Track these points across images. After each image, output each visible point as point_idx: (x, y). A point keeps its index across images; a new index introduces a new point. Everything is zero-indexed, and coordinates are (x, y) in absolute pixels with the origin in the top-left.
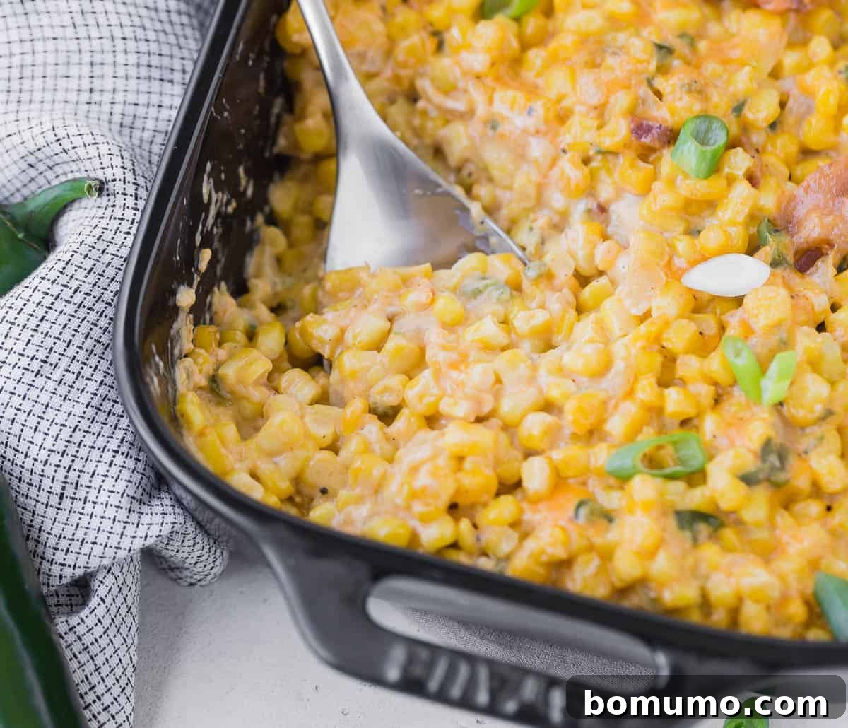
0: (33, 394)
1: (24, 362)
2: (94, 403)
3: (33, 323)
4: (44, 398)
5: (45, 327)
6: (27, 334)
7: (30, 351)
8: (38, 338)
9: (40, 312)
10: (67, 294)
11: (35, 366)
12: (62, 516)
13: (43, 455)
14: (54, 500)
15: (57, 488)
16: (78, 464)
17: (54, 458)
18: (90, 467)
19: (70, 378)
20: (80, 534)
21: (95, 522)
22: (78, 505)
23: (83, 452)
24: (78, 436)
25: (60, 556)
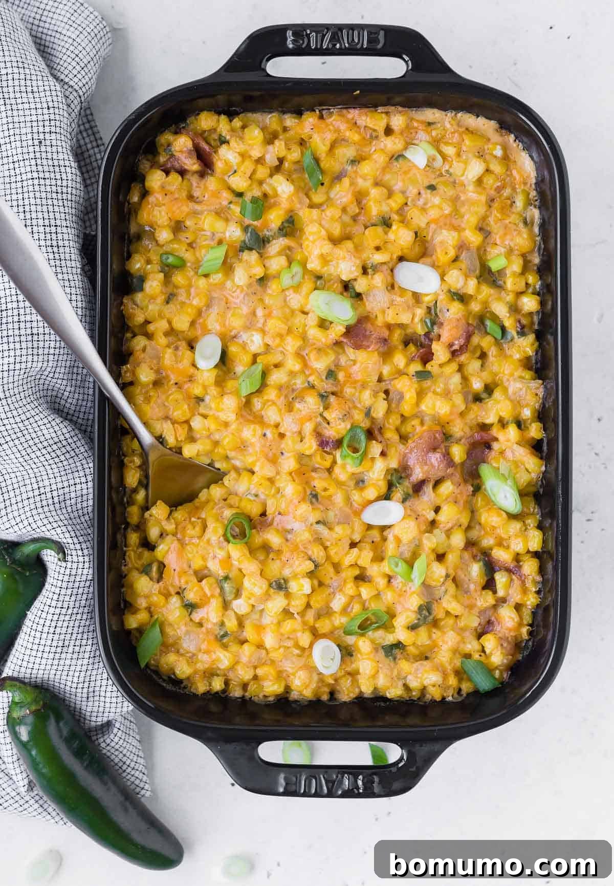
0: (62, 662)
1: (53, 649)
2: (92, 656)
3: (52, 630)
4: (68, 662)
5: (58, 630)
6: (50, 636)
7: (55, 644)
8: (56, 637)
9: (53, 624)
10: (64, 611)
11: (59, 650)
12: (90, 704)
13: (74, 685)
14: (84, 699)
15: (85, 695)
16: (92, 684)
17: (80, 686)
18: (98, 683)
19: (77, 649)
20: (101, 709)
21: (108, 705)
22: (97, 698)
23: (93, 678)
24: (89, 673)
25: (94, 719)
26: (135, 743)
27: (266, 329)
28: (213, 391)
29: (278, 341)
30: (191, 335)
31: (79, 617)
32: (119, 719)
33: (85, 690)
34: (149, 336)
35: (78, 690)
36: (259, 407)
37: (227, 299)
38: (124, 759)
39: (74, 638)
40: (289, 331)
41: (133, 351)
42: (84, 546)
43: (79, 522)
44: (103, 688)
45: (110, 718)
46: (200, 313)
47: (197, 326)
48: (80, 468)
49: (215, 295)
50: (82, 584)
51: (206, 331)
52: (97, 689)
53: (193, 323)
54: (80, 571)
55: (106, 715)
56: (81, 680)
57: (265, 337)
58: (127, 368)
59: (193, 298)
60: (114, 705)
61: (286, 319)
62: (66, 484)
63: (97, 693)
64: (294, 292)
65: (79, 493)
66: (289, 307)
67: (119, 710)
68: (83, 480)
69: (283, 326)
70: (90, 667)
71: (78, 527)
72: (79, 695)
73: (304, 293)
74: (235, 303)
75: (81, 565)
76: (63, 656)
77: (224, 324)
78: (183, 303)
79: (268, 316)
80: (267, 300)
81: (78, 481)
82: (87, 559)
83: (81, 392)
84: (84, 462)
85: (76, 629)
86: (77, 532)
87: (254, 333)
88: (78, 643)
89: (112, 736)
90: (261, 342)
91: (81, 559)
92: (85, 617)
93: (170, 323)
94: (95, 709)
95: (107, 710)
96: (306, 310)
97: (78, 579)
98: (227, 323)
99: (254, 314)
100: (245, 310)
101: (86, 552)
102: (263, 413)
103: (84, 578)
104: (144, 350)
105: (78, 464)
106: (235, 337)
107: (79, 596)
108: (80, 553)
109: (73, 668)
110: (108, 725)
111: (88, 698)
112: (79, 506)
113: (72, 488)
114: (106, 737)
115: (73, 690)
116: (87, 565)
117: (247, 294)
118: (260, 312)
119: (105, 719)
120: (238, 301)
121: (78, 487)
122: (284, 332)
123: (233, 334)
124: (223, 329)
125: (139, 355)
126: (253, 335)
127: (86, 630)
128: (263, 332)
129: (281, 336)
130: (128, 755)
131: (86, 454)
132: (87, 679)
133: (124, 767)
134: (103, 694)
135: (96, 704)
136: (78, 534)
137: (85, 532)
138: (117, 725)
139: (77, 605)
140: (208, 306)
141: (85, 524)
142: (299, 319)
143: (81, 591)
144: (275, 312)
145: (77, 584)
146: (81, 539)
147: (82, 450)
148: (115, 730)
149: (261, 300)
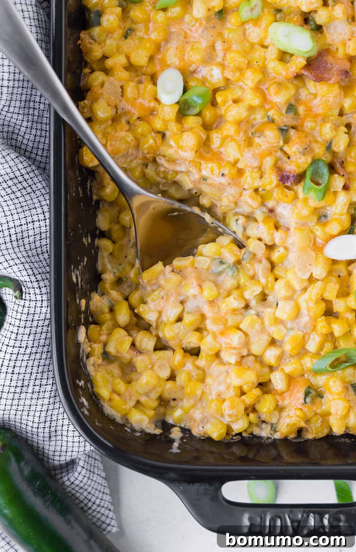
0: (22, 402)
1: (12, 390)
2: (52, 395)
3: (10, 370)
4: (28, 402)
5: (17, 370)
6: (9, 376)
7: (14, 384)
8: (15, 377)
9: (12, 364)
10: (22, 351)
11: (18, 390)
12: (53, 443)
13: (36, 425)
14: (47, 439)
15: (47, 435)
16: (54, 424)
17: (42, 425)
18: (60, 423)
19: (37, 388)
20: (64, 449)
21: (70, 444)
22: (59, 438)
23: (55, 418)
24: (50, 413)
25: (57, 458)
26: (100, 480)
27: (226, 63)
28: (173, 127)
29: (238, 74)
30: (150, 70)
31: (38, 356)
32: (83, 458)
33: (47, 430)
34: (107, 71)
35: (39, 430)
36: (218, 143)
37: (186, 33)
38: (89, 497)
39: (33, 377)
40: (249, 65)
41: (91, 86)
42: (42, 284)
43: (38, 260)
44: (65, 428)
45: (73, 457)
46: (158, 48)
47: (156, 61)
48: (37, 205)
49: (173, 30)
50: (41, 323)
51: (165, 66)
52: (59, 428)
53: (151, 59)
54: (38, 310)
55: (69, 454)
56: (43, 420)
57: (225, 71)
58: (84, 103)
59: (152, 32)
60: (76, 444)
61: (245, 54)
62: (23, 221)
63: (59, 433)
64: (254, 26)
65: (37, 231)
66: (248, 41)
67: (82, 449)
68: (41, 217)
69: (241, 59)
70: (51, 407)
71: (36, 265)
72: (41, 435)
73: (263, 26)
74: (194, 38)
75: (39, 304)
76: (23, 396)
77: (183, 59)
78: (141, 39)
79: (227, 50)
80: (226, 34)
81: (35, 218)
82: (45, 297)
83: (39, 127)
84: (41, 198)
85: (35, 369)
86: (35, 270)
87: (214, 67)
88: (38, 382)
89: (76, 474)
90: (221, 77)
91: (39, 297)
92: (44, 356)
93: (128, 58)
94: (58, 448)
95: (70, 449)
96: (266, 44)
97: (36, 318)
98: (186, 57)
99: (213, 47)
100: (204, 44)
101: (44, 290)
102: (222, 150)
103: (42, 317)
104: (102, 85)
105: (35, 201)
106: (194, 72)
107: (38, 336)
108: (38, 291)
109: (33, 408)
110: (72, 463)
111: (50, 437)
112: (38, 244)
113: (30, 226)
114: (70, 475)
115: (35, 430)
116: (45, 304)
117: (206, 28)
118: (219, 46)
119: (68, 459)
120: (196, 35)
121: (37, 224)
122: (244, 66)
123: (191, 69)
124: (182, 64)
125: (96, 89)
126: (212, 70)
127: (46, 369)
128: (222, 66)
129: (240, 70)
130: (93, 492)
131: (43, 191)
132: (49, 419)
133: (90, 504)
134: (65, 433)
135: (59, 443)
136: (36, 272)
137: (44, 270)
138: (81, 463)
139: (36, 344)
140: (167, 40)
141: (44, 263)
142: (259, 53)
143: (39, 330)
144: (234, 46)
145: (35, 323)
146: (39, 277)
147: (39, 186)
148: (79, 469)
149: (220, 34)
